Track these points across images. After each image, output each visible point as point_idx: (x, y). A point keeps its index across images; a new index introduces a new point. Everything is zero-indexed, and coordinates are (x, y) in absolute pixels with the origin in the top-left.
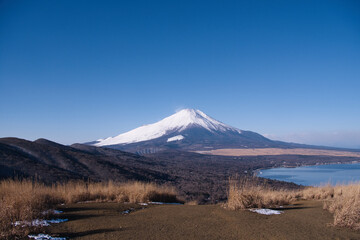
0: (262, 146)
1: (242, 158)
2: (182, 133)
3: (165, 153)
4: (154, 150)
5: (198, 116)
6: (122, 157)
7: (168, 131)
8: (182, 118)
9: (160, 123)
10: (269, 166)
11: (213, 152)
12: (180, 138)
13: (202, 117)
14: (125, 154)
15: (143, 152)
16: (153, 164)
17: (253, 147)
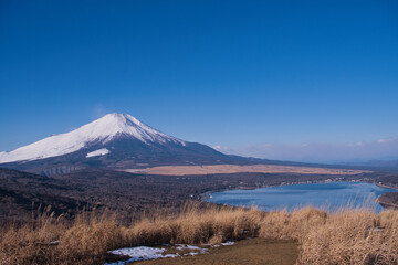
0: (213, 163)
1: (187, 178)
2: (107, 146)
3: (84, 173)
4: (67, 169)
5: (129, 122)
6: (20, 181)
7: (87, 143)
8: (107, 125)
9: (76, 131)
10: (221, 188)
11: (149, 171)
12: (104, 152)
13: (133, 124)
14: (25, 175)
15: (52, 172)
16: (66, 188)
17: (201, 164)
